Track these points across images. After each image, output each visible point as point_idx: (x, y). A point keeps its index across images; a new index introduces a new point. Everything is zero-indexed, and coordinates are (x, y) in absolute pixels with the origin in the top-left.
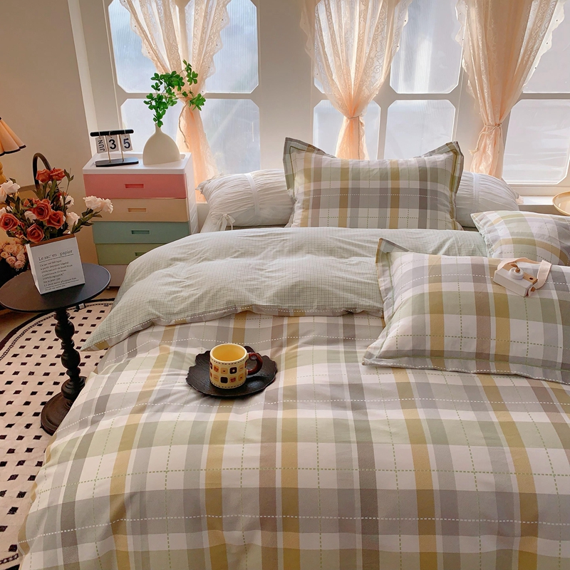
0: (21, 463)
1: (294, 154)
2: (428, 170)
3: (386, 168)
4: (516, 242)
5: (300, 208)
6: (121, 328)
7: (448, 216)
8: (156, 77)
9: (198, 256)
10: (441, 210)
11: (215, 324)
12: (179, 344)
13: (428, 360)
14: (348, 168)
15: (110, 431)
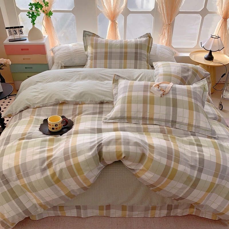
1: (87, 37)
2: (139, 44)
3: (122, 44)
4: (164, 75)
5: (90, 59)
6: (16, 109)
7: (146, 63)
8: (31, 4)
9: (47, 80)
10: (143, 61)
11: (51, 107)
12: (38, 115)
13: (126, 120)
14: (108, 44)
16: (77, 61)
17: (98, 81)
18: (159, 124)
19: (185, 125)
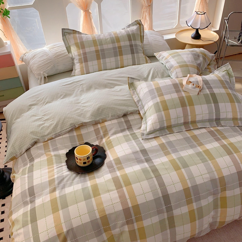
1: (67, 36)
2: (131, 35)
3: (113, 37)
4: (181, 66)
5: (78, 63)
6: (20, 148)
9: (43, 101)
10: (140, 53)
11: (67, 135)
12: (54, 150)
13: (166, 130)
14: (96, 40)
15: (43, 205)
16: (61, 68)
17: (107, 90)
18: (204, 127)
19: (229, 120)
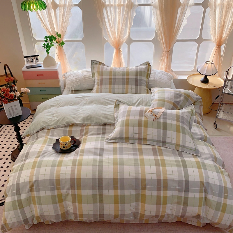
0: (5, 171)
1: (94, 65)
2: (139, 72)
3: (125, 71)
4: (159, 100)
5: (96, 85)
6: (33, 130)
8: (46, 37)
9: (59, 105)
10: (143, 86)
11: (63, 129)
12: (51, 136)
13: (124, 140)
14: (112, 71)
15: (29, 163)
16: (86, 86)
17: (102, 106)
18: (151, 144)
19: (173, 145)
